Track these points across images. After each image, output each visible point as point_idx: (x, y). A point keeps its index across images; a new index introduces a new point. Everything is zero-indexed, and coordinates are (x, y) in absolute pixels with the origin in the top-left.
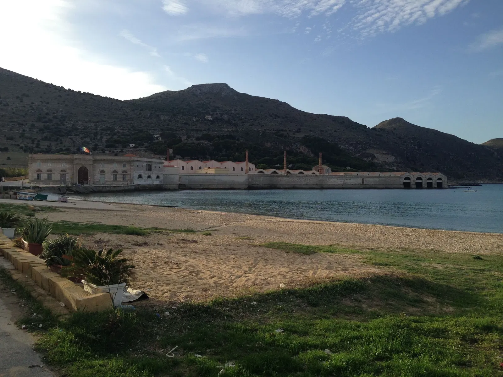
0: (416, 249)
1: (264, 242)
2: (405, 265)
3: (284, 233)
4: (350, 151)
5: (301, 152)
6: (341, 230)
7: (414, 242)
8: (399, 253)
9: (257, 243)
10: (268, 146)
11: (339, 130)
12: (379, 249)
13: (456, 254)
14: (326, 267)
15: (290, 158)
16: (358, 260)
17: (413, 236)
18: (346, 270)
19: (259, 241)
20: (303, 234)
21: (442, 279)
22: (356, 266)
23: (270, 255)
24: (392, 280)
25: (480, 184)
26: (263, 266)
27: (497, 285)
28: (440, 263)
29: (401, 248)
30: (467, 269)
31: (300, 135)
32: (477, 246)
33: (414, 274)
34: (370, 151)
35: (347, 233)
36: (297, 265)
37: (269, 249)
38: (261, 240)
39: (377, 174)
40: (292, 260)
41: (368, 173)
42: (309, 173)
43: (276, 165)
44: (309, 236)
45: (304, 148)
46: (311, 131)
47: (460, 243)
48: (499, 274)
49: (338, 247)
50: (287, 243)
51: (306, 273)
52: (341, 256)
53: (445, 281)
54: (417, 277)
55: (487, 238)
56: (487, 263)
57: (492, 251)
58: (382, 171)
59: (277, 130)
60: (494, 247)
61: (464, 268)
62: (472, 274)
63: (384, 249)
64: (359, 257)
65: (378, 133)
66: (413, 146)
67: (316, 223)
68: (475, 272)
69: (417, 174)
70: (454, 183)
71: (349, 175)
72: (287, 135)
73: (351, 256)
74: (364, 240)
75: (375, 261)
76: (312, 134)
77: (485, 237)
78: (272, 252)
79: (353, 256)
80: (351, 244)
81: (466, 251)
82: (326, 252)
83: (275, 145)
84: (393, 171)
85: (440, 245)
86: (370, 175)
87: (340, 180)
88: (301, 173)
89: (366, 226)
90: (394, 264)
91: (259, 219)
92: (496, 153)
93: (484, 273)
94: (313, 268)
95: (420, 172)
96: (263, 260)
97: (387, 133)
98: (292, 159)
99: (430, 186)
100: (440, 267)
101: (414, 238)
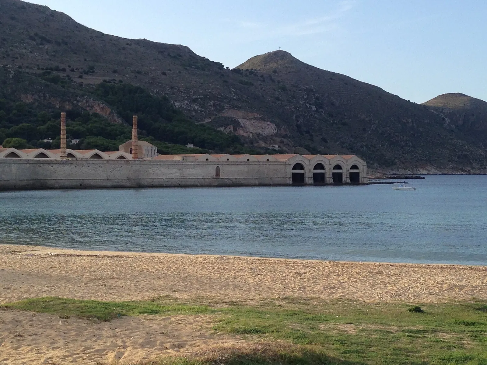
0: (312, 298)
1: (18, 299)
2: (289, 331)
3: (60, 278)
4: (194, 114)
5: (96, 115)
6: (174, 268)
7: (308, 287)
8: (282, 309)
9: (2, 301)
10: (27, 101)
11: (171, 71)
12: (246, 303)
13: (380, 306)
14: (143, 342)
15: (74, 127)
16: (205, 325)
17: (307, 274)
18: (180, 346)
19: (6, 298)
20: (100, 279)
21: (353, 352)
22: (201, 336)
23: (28, 325)
24: (265, 360)
25: (422, 176)
26: (11, 348)
27: (446, 357)
28: (352, 323)
29: (286, 298)
30: (397, 331)
31: (94, 80)
32: (416, 289)
33: (305, 346)
34: (229, 113)
35: (186, 275)
36: (83, 341)
37: (25, 312)
38: (10, 296)
39: (243, 157)
40: (74, 333)
41: (228, 156)
42: (113, 156)
43: (46, 140)
44: (111, 282)
45: (101, 106)
46: (115, 72)
47: (388, 285)
48: (451, 338)
49: (168, 302)
50: (65, 299)
51: (101, 356)
52: (173, 319)
53: (359, 356)
54: (310, 350)
55: (432, 273)
56: (431, 319)
57: (441, 297)
58: (252, 152)
59: (47, 69)
60: (444, 289)
61: (391, 330)
62: (405, 340)
63: (254, 303)
64: (207, 320)
65: (244, 79)
66: (308, 105)
67: (127, 257)
68: (411, 336)
69: (317, 159)
70: (378, 175)
71: (191, 159)
72: (67, 78)
73: (191, 319)
74: (218, 287)
75: (236, 326)
76: (117, 78)
77: (428, 271)
78: (33, 319)
79: (196, 317)
80: (193, 296)
81: (397, 298)
82: (144, 313)
83: (42, 98)
84: (274, 152)
85: (353, 289)
86: (230, 160)
87: (174, 171)
88: (97, 156)
89: (223, 259)
90: (271, 329)
91: (7, 253)
92: (448, 120)
93: (426, 337)
94: (117, 346)
95: (322, 153)
96: (13, 336)
97: (262, 79)
98: (78, 127)
99: (338, 180)
100: (351, 330)
101: (309, 279)
